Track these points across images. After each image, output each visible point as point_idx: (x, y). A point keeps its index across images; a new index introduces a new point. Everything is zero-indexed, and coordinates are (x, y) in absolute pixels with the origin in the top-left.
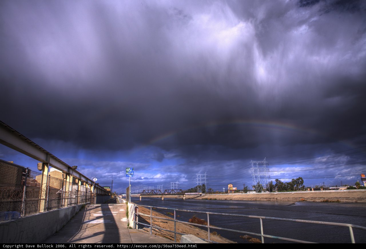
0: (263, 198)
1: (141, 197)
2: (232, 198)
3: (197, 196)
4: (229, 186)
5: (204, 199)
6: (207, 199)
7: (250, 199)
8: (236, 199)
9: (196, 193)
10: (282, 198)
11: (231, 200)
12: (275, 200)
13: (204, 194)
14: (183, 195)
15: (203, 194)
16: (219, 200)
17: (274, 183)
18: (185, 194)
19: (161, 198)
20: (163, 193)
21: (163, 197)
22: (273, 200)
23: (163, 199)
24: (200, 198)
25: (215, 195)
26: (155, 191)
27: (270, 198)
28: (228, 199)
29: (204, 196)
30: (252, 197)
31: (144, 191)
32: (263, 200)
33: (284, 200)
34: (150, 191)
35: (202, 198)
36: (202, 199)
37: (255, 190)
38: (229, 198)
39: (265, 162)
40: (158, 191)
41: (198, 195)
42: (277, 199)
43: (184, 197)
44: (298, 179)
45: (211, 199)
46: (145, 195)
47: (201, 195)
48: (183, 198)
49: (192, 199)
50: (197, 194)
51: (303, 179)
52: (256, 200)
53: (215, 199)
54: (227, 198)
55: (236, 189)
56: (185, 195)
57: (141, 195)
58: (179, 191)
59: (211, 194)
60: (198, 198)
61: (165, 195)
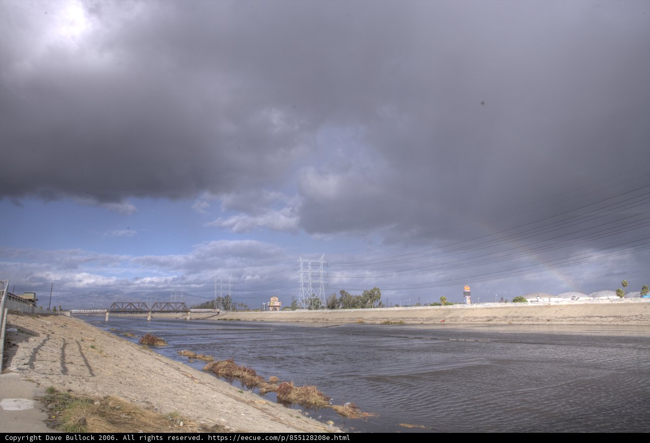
0: (309, 319)
2: (265, 319)
3: (213, 314)
4: (272, 299)
5: (221, 319)
6: (225, 319)
7: (291, 320)
8: (269, 320)
9: (210, 310)
10: (334, 319)
11: (263, 321)
12: (325, 321)
13: (224, 312)
14: (187, 312)
15: (222, 312)
16: (245, 321)
17: (338, 296)
18: (190, 311)
19: (146, 317)
20: (150, 309)
21: (150, 315)
22: (322, 321)
23: (149, 319)
24: (216, 318)
25: (242, 313)
26: (134, 304)
27: (319, 319)
28: (258, 320)
29: (223, 315)
30: (295, 317)
31: (114, 304)
32: (307, 321)
33: (337, 321)
34: (125, 305)
35: (220, 318)
36: (218, 320)
38: (260, 319)
39: (323, 262)
40: (141, 304)
41: (215, 312)
42: (327, 320)
43: (187, 315)
44: (373, 292)
45: (231, 320)
47: (218, 313)
48: (186, 319)
49: (203, 319)
50: (211, 312)
51: (381, 291)
52: (298, 321)
53: (239, 320)
54: (257, 318)
55: (281, 305)
56: (189, 313)
57: (107, 312)
58: (180, 306)
59: (235, 313)
60: (212, 318)
61: (153, 312)
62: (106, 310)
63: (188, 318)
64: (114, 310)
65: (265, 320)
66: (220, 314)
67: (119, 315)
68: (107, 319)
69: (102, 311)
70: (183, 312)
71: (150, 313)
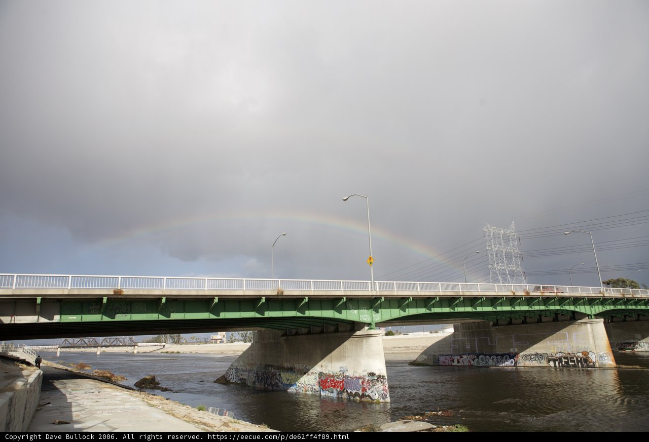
1: (59, 349)
5: (164, 352)
6: (167, 352)
9: (156, 344)
13: (170, 346)
14: (134, 346)
15: (167, 346)
20: (99, 344)
23: (98, 354)
24: (160, 351)
26: (85, 340)
29: (168, 348)
31: (66, 340)
34: (75, 341)
35: (163, 351)
36: (162, 352)
37: (242, 340)
40: (91, 341)
41: (159, 346)
43: (134, 349)
45: (172, 352)
46: (67, 347)
47: (164, 346)
48: (133, 352)
49: (149, 352)
53: (178, 352)
56: (136, 347)
57: (59, 348)
58: (128, 341)
59: (179, 346)
60: (157, 352)
61: (102, 347)
62: (58, 346)
63: (135, 352)
64: (66, 345)
65: (200, 352)
66: (165, 347)
67: (72, 350)
68: (58, 354)
69: (54, 347)
70: (131, 346)
71: (99, 348)
